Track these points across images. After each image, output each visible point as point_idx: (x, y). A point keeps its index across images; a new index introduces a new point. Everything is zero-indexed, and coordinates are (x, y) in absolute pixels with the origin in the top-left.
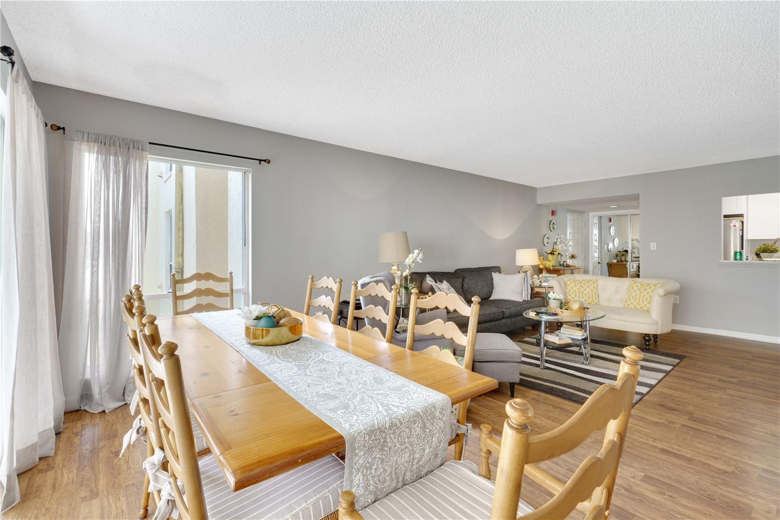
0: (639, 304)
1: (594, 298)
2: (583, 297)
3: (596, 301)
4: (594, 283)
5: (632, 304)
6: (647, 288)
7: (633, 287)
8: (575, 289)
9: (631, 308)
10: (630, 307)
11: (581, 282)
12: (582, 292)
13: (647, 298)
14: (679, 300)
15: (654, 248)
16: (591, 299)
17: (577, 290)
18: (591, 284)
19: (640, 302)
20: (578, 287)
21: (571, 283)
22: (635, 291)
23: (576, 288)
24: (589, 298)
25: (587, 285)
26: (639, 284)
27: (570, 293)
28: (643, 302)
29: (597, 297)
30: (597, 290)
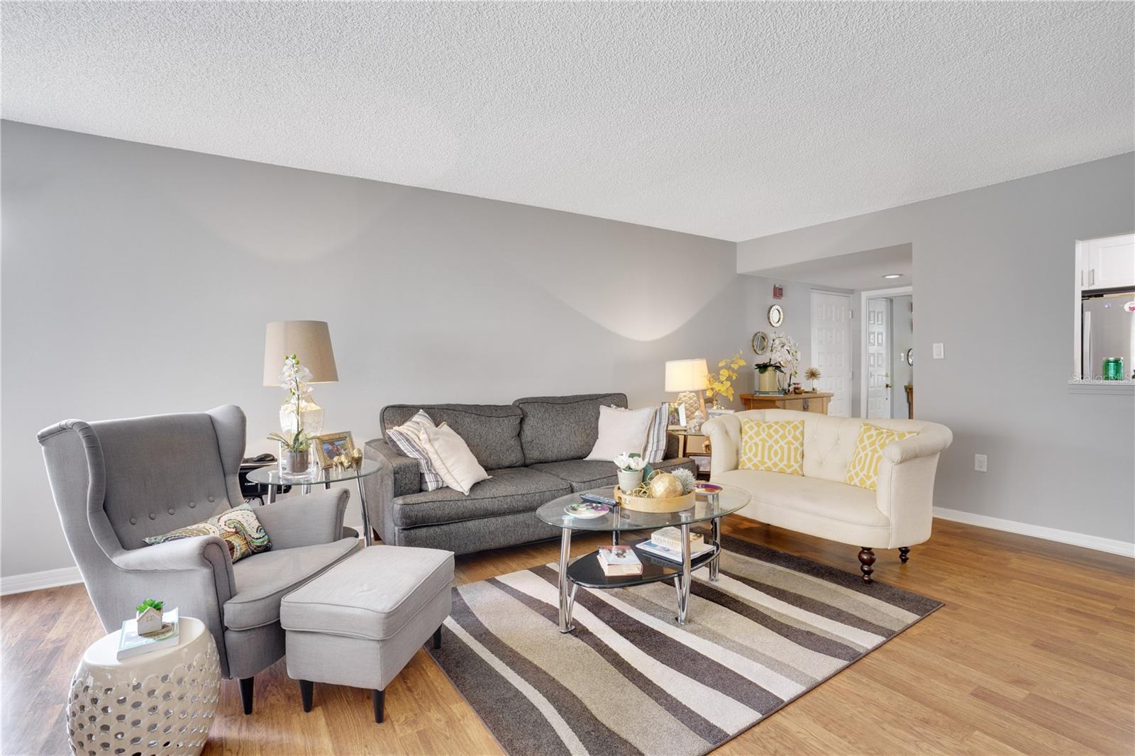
1: (792, 459)
2: (770, 459)
3: (796, 466)
4: (796, 428)
8: (757, 440)
10: (853, 483)
11: (770, 427)
12: (771, 447)
14: (986, 463)
15: (940, 355)
16: (785, 462)
17: (760, 443)
18: (789, 431)
20: (763, 435)
21: (751, 428)
24: (781, 460)
25: (782, 432)
27: (747, 448)
29: (799, 459)
30: (802, 445)
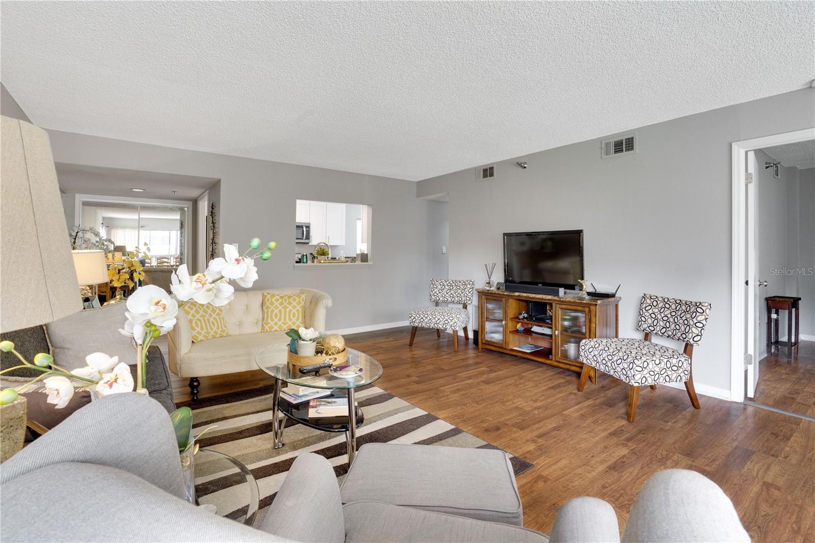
0: (285, 323)
5: (276, 324)
6: (291, 300)
7: (271, 301)
9: (276, 331)
13: (294, 313)
19: (287, 320)
22: (276, 307)
23: (200, 315)
26: (278, 297)
28: (290, 320)
